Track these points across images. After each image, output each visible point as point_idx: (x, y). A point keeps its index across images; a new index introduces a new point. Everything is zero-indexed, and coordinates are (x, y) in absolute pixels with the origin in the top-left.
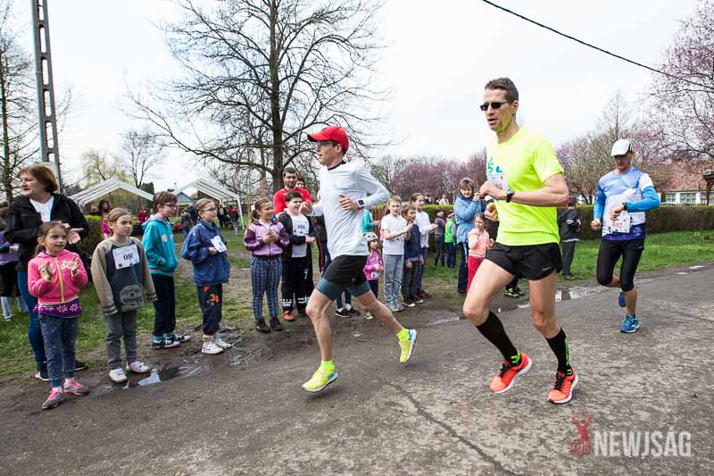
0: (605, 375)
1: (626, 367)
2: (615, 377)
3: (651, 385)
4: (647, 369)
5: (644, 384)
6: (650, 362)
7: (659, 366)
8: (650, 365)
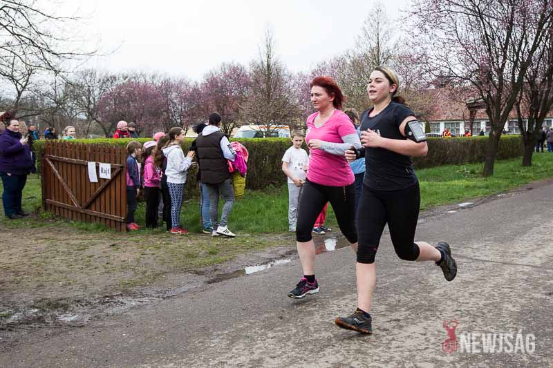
0: (385, 330)
1: (407, 318)
2: (396, 331)
3: (433, 335)
4: (426, 318)
5: (425, 335)
6: (428, 310)
7: (438, 313)
8: (429, 313)
